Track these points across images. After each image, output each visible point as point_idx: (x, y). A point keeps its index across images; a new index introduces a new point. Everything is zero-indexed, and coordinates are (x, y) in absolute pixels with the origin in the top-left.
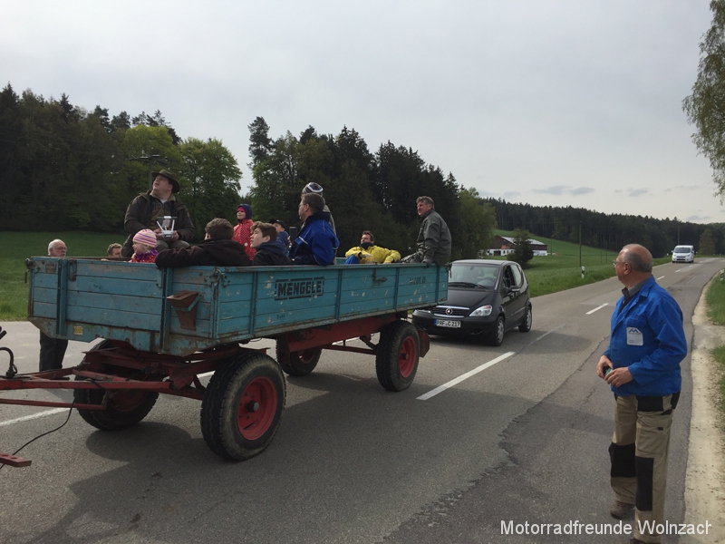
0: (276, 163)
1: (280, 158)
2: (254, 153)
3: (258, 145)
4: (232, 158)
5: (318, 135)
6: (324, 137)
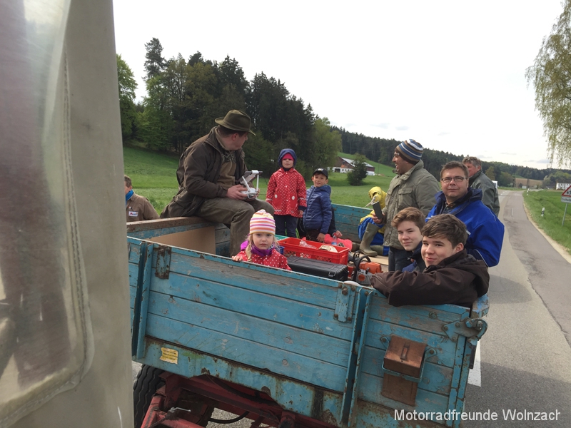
0: (167, 80)
1: (172, 76)
2: (149, 68)
3: (152, 62)
5: (204, 61)
6: (209, 62)
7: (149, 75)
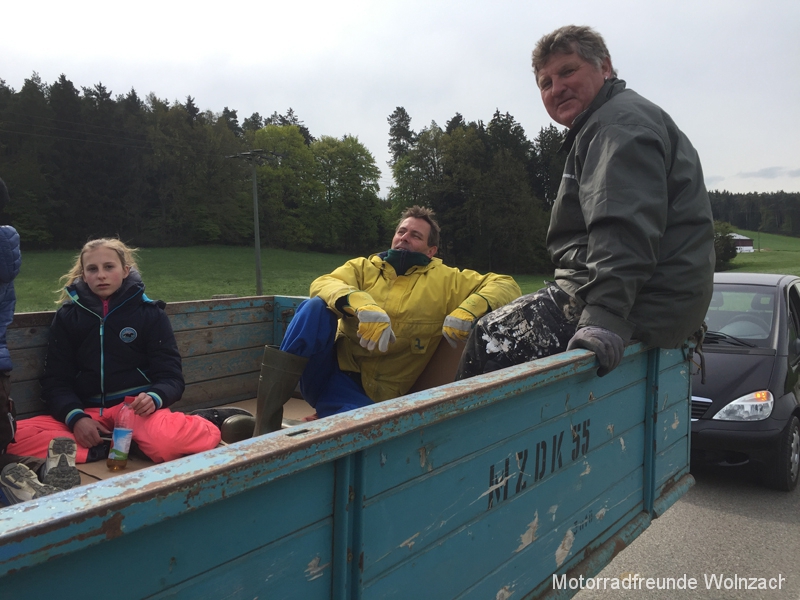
0: (418, 159)
1: (423, 152)
2: (394, 148)
3: (399, 139)
4: (369, 156)
5: (466, 124)
6: (473, 125)
7: (395, 157)
